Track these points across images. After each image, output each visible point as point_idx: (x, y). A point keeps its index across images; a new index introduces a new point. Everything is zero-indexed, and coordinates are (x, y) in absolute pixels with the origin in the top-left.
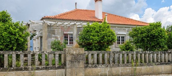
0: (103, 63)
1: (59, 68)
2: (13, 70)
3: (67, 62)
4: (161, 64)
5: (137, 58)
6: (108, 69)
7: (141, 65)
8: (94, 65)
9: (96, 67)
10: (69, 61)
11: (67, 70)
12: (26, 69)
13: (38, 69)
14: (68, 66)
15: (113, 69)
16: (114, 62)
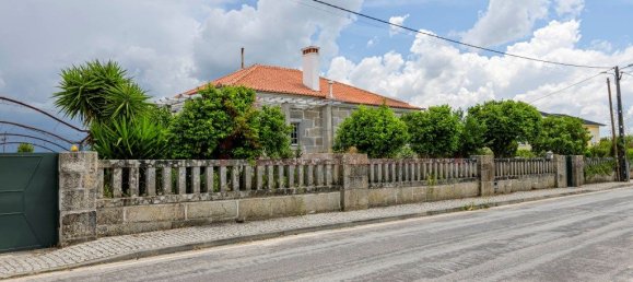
0: (390, 181)
1: (333, 189)
2: (271, 194)
3: (346, 179)
4: (465, 181)
5: (433, 169)
6: (397, 191)
7: (440, 183)
8: (379, 184)
9: (381, 187)
10: (349, 177)
11: (346, 192)
12: (290, 192)
13: (305, 191)
14: (346, 186)
15: (404, 190)
16: (404, 179)
